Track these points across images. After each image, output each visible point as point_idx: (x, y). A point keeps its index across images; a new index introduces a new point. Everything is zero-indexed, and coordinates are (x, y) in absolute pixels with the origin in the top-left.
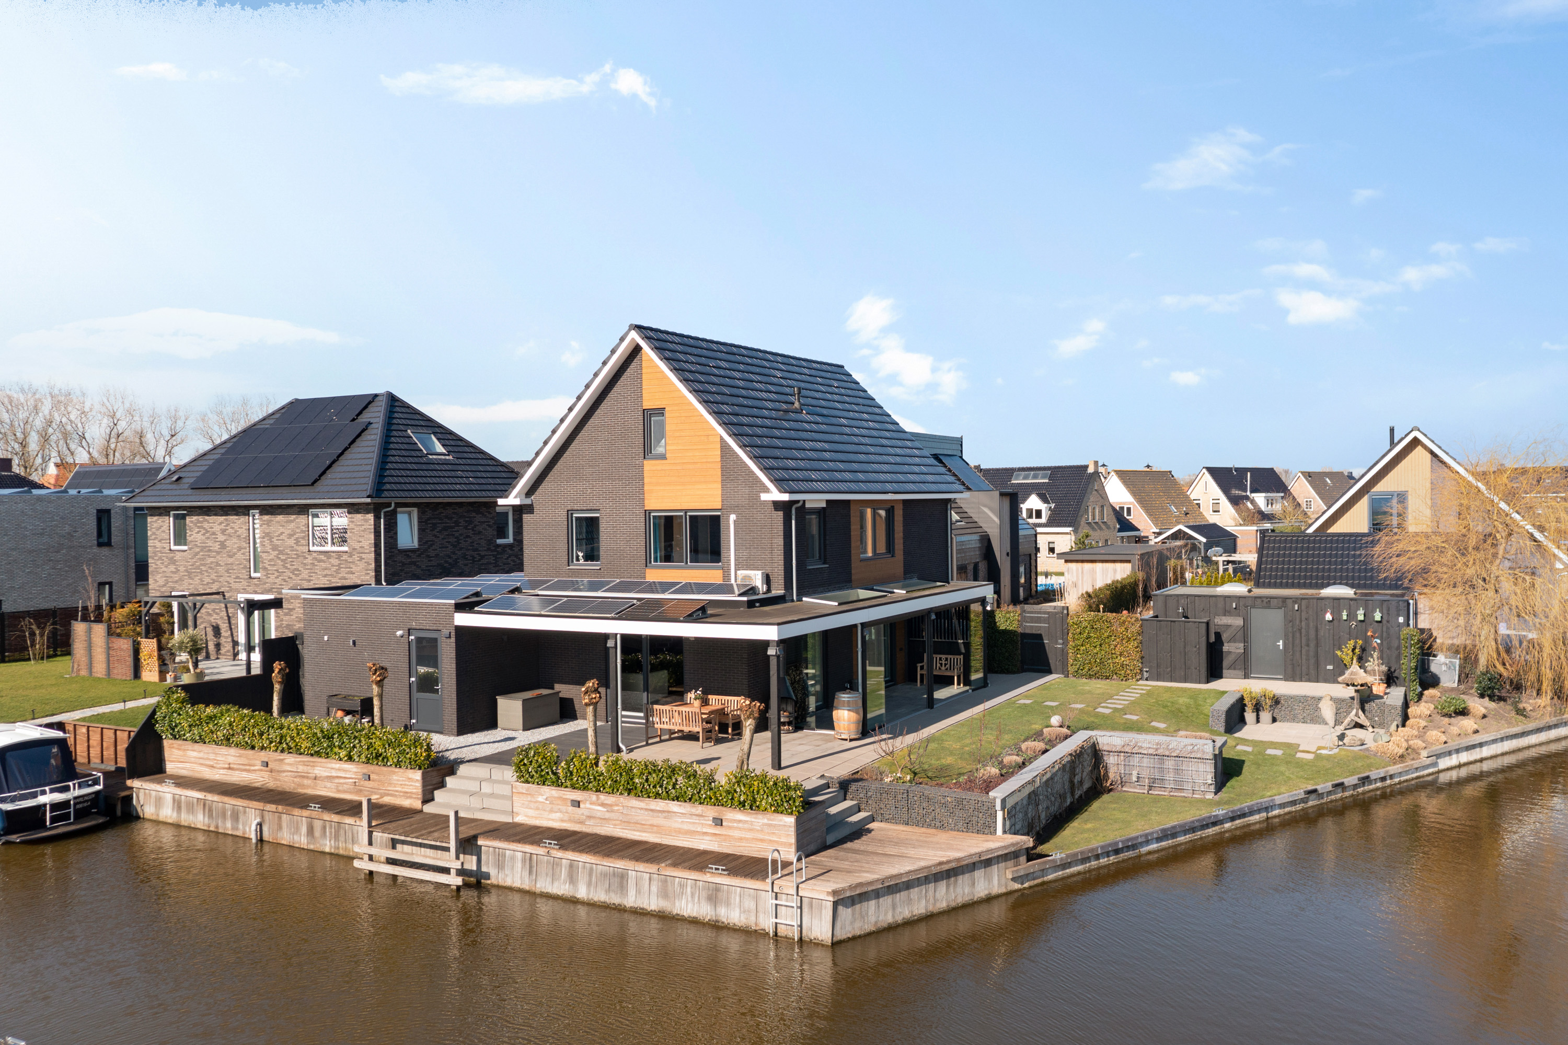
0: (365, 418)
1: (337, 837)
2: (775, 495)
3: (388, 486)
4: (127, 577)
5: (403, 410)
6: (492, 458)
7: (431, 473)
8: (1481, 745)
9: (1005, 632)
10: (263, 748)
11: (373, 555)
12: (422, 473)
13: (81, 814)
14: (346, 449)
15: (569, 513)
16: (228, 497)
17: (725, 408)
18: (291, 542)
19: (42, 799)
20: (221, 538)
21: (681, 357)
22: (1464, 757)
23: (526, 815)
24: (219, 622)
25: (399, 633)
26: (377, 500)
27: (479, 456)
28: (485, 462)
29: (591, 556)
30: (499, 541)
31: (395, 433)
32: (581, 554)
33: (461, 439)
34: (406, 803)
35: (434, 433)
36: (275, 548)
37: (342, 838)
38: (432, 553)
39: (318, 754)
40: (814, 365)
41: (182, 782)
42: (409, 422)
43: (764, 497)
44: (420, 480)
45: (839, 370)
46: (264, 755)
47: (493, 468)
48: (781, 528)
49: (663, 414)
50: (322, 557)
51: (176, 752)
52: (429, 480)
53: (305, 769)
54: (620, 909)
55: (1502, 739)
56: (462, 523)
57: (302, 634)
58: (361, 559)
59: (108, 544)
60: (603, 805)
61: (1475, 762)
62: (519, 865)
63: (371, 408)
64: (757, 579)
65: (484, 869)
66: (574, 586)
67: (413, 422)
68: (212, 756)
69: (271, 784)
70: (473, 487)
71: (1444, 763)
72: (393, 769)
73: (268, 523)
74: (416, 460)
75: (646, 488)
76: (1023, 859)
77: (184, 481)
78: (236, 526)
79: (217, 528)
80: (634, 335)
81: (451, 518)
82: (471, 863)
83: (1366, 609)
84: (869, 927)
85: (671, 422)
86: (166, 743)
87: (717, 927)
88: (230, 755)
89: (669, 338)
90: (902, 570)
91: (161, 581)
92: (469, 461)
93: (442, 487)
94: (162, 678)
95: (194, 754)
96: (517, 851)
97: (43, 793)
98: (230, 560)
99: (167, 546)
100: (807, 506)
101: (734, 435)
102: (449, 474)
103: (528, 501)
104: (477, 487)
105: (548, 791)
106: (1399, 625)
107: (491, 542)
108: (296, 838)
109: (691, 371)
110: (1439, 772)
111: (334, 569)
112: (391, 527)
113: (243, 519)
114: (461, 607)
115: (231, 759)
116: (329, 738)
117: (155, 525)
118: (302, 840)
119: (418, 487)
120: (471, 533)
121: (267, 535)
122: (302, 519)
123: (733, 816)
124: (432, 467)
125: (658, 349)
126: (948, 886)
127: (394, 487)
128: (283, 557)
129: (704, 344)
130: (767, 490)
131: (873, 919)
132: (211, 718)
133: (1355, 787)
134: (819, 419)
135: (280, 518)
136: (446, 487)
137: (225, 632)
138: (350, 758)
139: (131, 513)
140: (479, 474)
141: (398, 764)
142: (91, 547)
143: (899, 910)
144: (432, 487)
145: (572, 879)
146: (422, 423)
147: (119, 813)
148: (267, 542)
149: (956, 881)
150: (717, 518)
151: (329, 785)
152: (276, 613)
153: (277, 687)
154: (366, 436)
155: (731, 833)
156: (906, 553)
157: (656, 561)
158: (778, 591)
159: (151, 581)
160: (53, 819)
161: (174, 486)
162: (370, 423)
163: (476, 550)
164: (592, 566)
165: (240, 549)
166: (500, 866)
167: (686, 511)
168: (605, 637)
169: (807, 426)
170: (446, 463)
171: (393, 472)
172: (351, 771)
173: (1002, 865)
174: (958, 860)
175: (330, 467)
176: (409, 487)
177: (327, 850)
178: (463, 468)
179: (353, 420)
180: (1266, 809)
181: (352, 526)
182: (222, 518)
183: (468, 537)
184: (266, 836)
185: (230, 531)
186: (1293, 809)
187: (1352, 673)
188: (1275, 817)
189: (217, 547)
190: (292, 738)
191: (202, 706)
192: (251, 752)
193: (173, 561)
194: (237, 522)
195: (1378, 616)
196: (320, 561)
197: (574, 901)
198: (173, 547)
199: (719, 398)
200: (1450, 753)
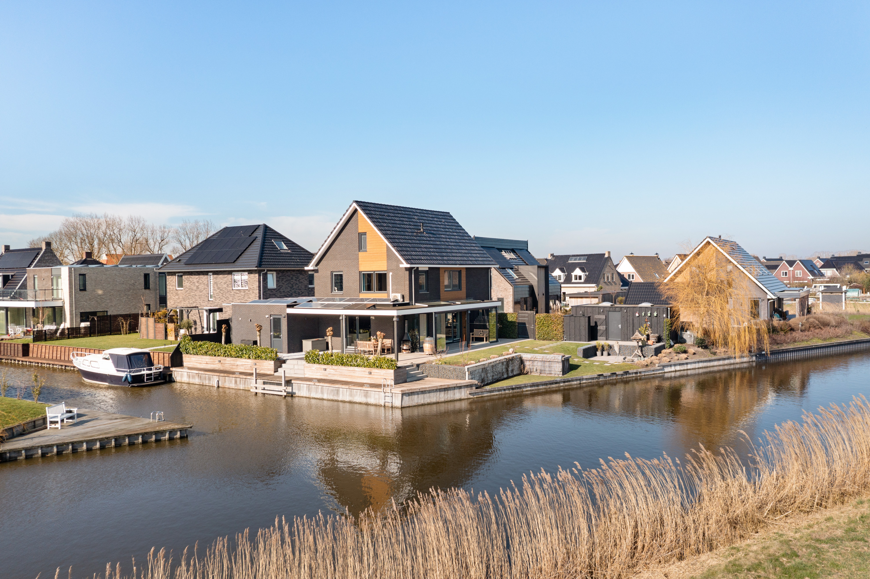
0: (255, 235)
1: (245, 384)
2: (405, 265)
3: (264, 263)
4: (156, 302)
5: (270, 231)
6: (307, 251)
7: (281, 258)
8: (687, 364)
9: (511, 322)
10: (219, 356)
11: (258, 291)
12: (278, 258)
13: (156, 379)
14: (247, 248)
15: (332, 273)
16: (200, 268)
17: (389, 232)
18: (225, 286)
19: (143, 372)
20: (197, 284)
21: (373, 212)
22: (678, 368)
23: (308, 374)
24: (196, 319)
25: (267, 316)
26: (259, 269)
27: (302, 250)
28: (304, 253)
29: (341, 288)
30: (310, 286)
31: (267, 241)
32: (336, 288)
33: (294, 243)
34: (269, 372)
35: (283, 241)
36: (219, 288)
37: (246, 384)
38: (282, 291)
39: (238, 357)
40: (435, 213)
41: (189, 368)
42: (272, 236)
43: (401, 266)
44: (277, 260)
45: (447, 214)
46: (219, 358)
47: (308, 256)
48: (408, 277)
49: (366, 235)
50: (238, 292)
51: (187, 358)
52: (281, 261)
53: (234, 362)
54: (337, 401)
55: (698, 362)
56: (294, 278)
57: (231, 318)
58: (253, 292)
59: (149, 288)
60: (334, 369)
61: (684, 370)
62: (305, 389)
63: (257, 231)
64: (399, 297)
65: (294, 391)
66: (333, 300)
67: (274, 237)
68: (200, 359)
69: (222, 368)
70: (299, 263)
71: (667, 370)
72: (264, 361)
73: (216, 278)
74: (275, 252)
75: (360, 263)
76: (474, 388)
77: (182, 261)
78: (203, 280)
79: (195, 281)
80: (355, 205)
81: (289, 276)
82: (289, 389)
83: (651, 311)
84: (414, 404)
85: (369, 238)
86: (184, 355)
87: (367, 404)
88: (207, 358)
89: (369, 205)
90: (465, 295)
91: (172, 303)
92: (297, 253)
93: (286, 263)
94: (176, 339)
95: (194, 359)
96: (304, 385)
97: (144, 370)
98: (201, 294)
99: (175, 288)
100: (420, 269)
101: (391, 242)
102: (289, 258)
103: (316, 268)
104: (300, 263)
105: (316, 366)
106: (664, 318)
107: (306, 286)
108: (231, 385)
109: (376, 218)
110: (665, 373)
111: (242, 296)
112: (265, 279)
113: (206, 277)
114: (289, 306)
115: (207, 360)
116: (242, 350)
117: (170, 279)
118: (233, 386)
119: (276, 263)
120: (298, 282)
121: (215, 283)
122: (229, 276)
123: (375, 371)
124: (282, 255)
125: (363, 210)
126: (444, 394)
127: (266, 263)
128: (222, 292)
129: (384, 207)
130: (402, 263)
131: (416, 402)
132: (200, 346)
133: (622, 375)
134: (431, 235)
135: (221, 276)
136: (287, 263)
137: (198, 323)
138: (249, 358)
139: (158, 275)
140: (301, 258)
141: (266, 359)
142: (142, 289)
143: (426, 399)
144: (282, 263)
145: (322, 393)
146: (278, 237)
147: (168, 380)
148: (215, 286)
149: (447, 393)
150: (385, 274)
151: (242, 367)
152: (219, 315)
153: (224, 334)
154: (255, 243)
155: (374, 376)
156: (467, 289)
157: (364, 290)
158: (407, 301)
159: (168, 303)
160: (147, 379)
161: (177, 263)
162: (257, 237)
163: (300, 289)
164: (341, 293)
165: (204, 289)
166: (299, 390)
167: (374, 271)
168: (339, 316)
169: (425, 238)
170: (288, 253)
171: (266, 257)
172: (250, 362)
173: (466, 389)
174: (448, 385)
175: (241, 255)
176: (272, 263)
177: (241, 388)
178: (295, 255)
179: (250, 236)
180: (580, 380)
181: (249, 279)
182: (197, 276)
183: (297, 284)
184: (220, 386)
185: (201, 281)
186: (592, 381)
187: (636, 335)
188: (584, 383)
189: (195, 288)
190: (229, 351)
191: (197, 342)
192: (215, 357)
193: (177, 294)
194: (203, 278)
195: (655, 314)
196: (237, 293)
197: (323, 399)
198: (177, 289)
199: (387, 228)
200: (671, 366)
